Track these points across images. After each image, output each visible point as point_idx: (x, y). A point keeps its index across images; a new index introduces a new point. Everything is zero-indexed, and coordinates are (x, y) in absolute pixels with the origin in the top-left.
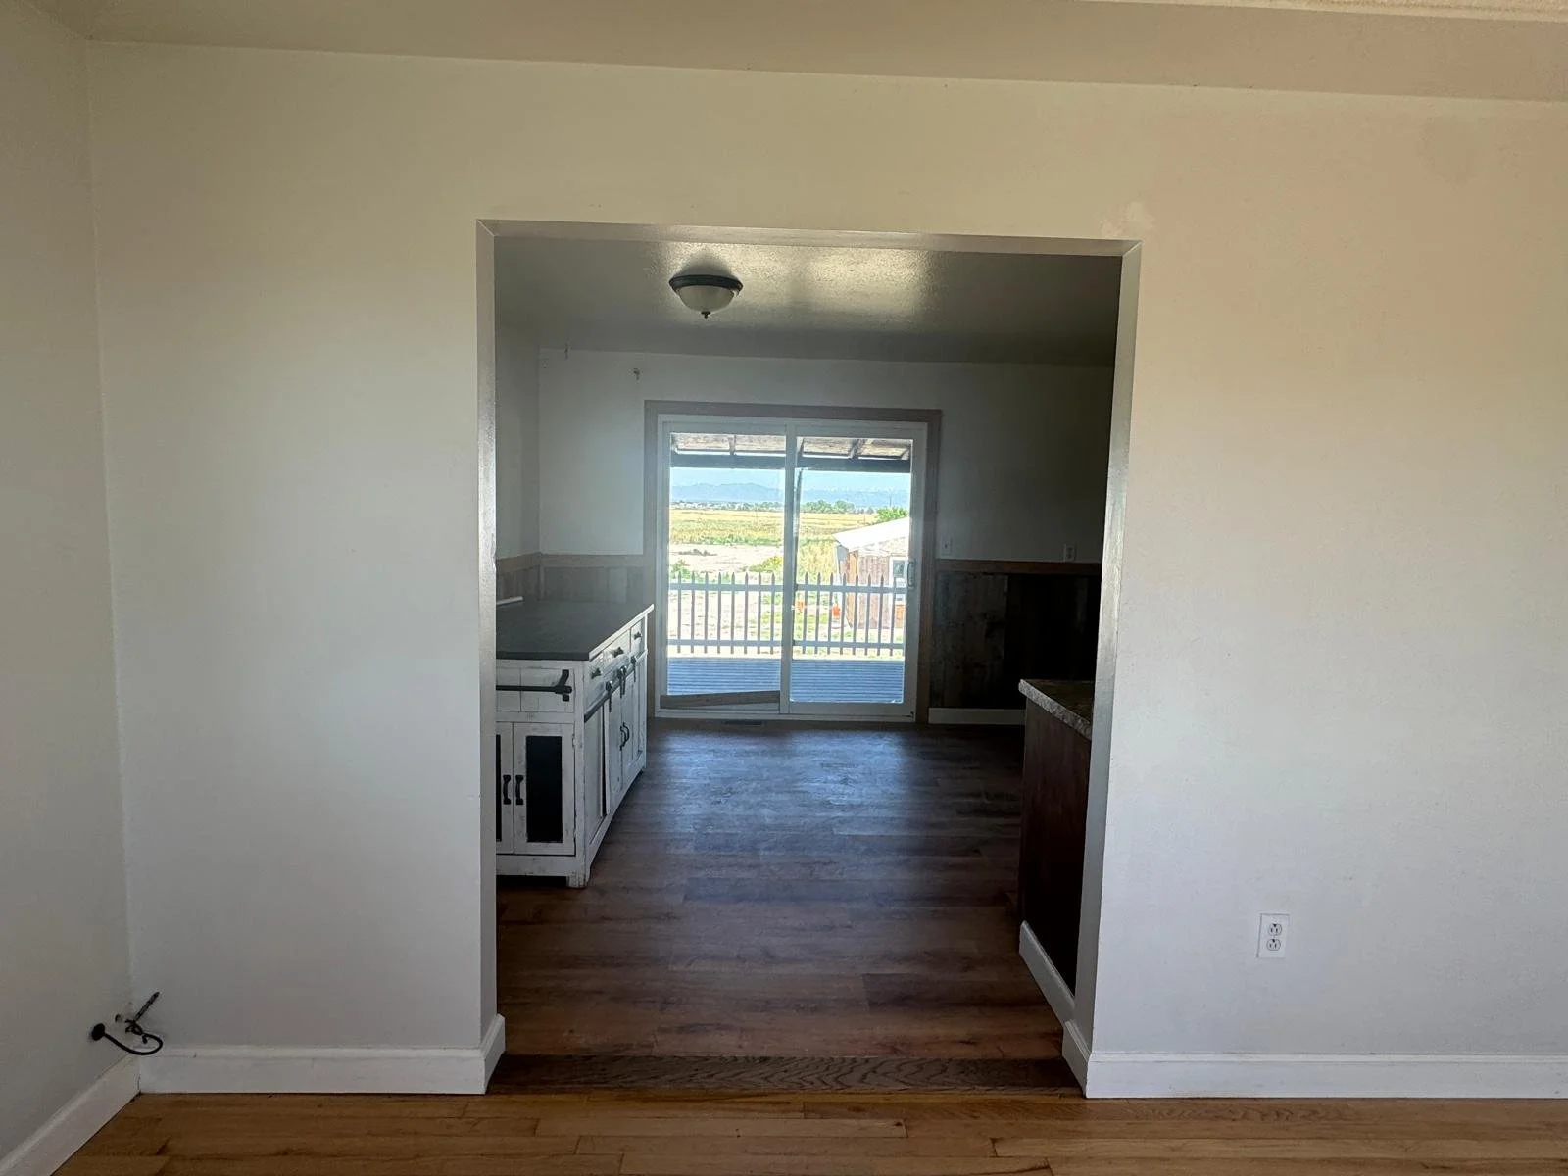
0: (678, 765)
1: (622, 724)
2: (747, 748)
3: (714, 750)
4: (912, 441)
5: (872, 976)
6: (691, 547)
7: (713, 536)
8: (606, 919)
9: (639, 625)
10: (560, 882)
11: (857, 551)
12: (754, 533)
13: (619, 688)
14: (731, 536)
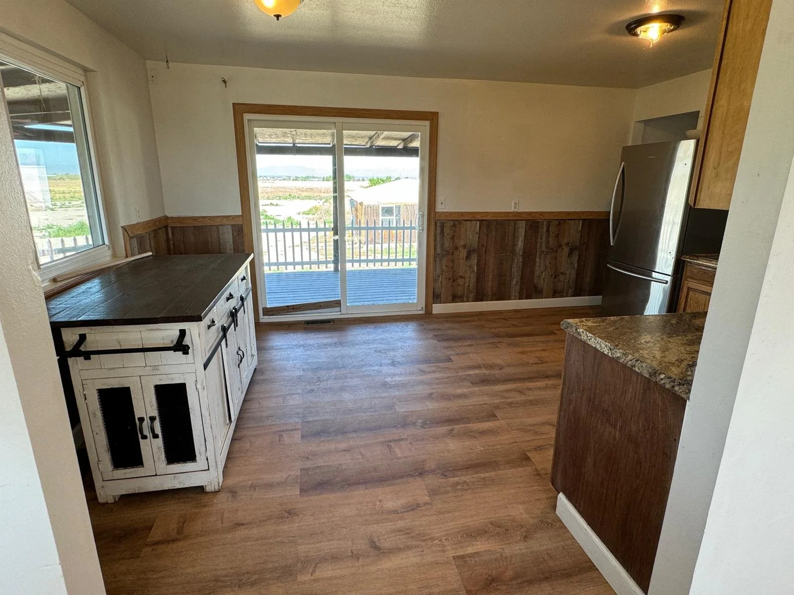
0: (280, 360)
1: (237, 349)
2: (326, 341)
3: (303, 345)
4: (420, 133)
5: (458, 557)
6: (269, 202)
7: (281, 195)
8: (240, 524)
9: (244, 271)
10: (200, 489)
11: (362, 203)
12: (302, 193)
13: (233, 324)
14: (290, 195)
